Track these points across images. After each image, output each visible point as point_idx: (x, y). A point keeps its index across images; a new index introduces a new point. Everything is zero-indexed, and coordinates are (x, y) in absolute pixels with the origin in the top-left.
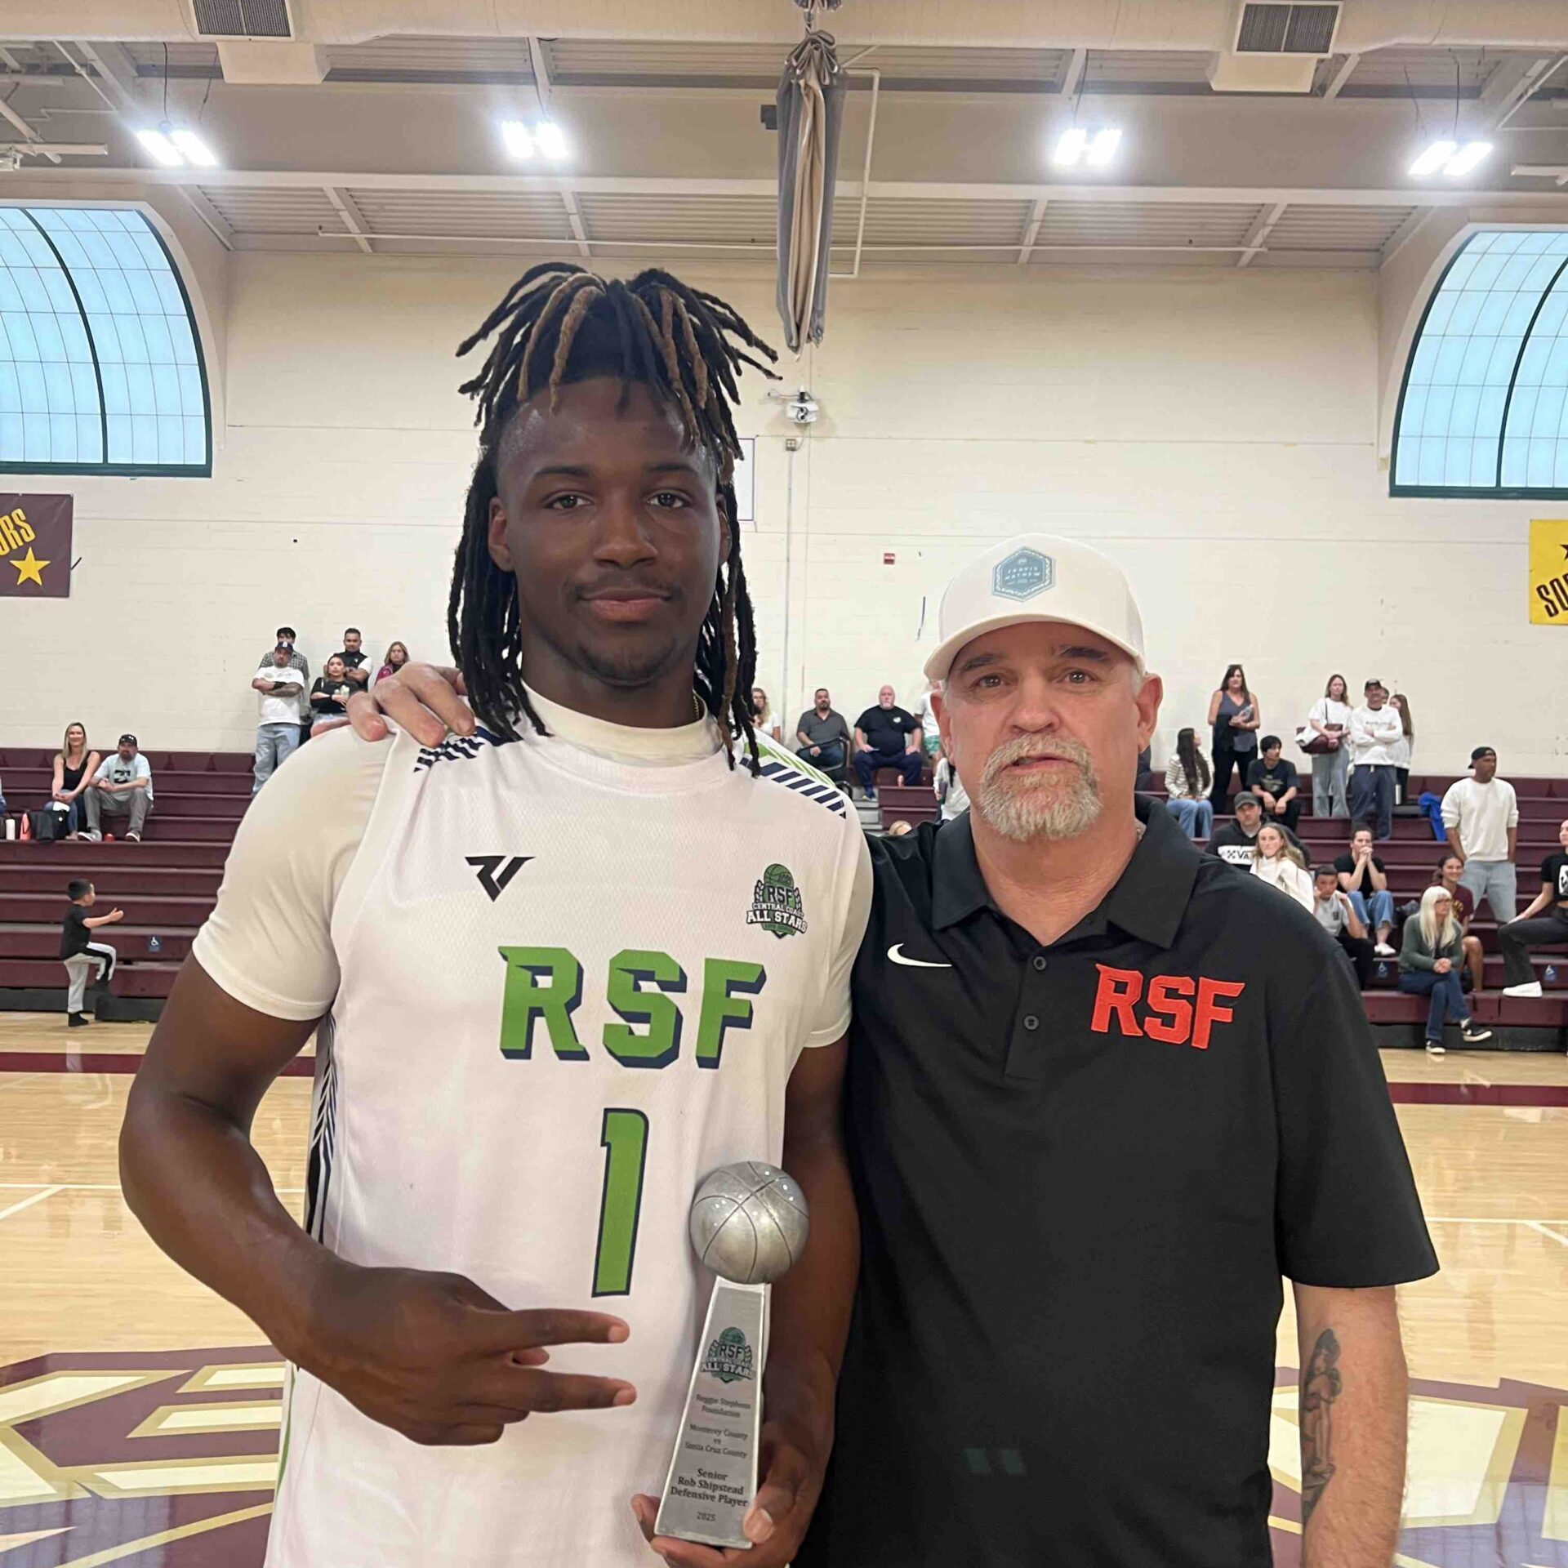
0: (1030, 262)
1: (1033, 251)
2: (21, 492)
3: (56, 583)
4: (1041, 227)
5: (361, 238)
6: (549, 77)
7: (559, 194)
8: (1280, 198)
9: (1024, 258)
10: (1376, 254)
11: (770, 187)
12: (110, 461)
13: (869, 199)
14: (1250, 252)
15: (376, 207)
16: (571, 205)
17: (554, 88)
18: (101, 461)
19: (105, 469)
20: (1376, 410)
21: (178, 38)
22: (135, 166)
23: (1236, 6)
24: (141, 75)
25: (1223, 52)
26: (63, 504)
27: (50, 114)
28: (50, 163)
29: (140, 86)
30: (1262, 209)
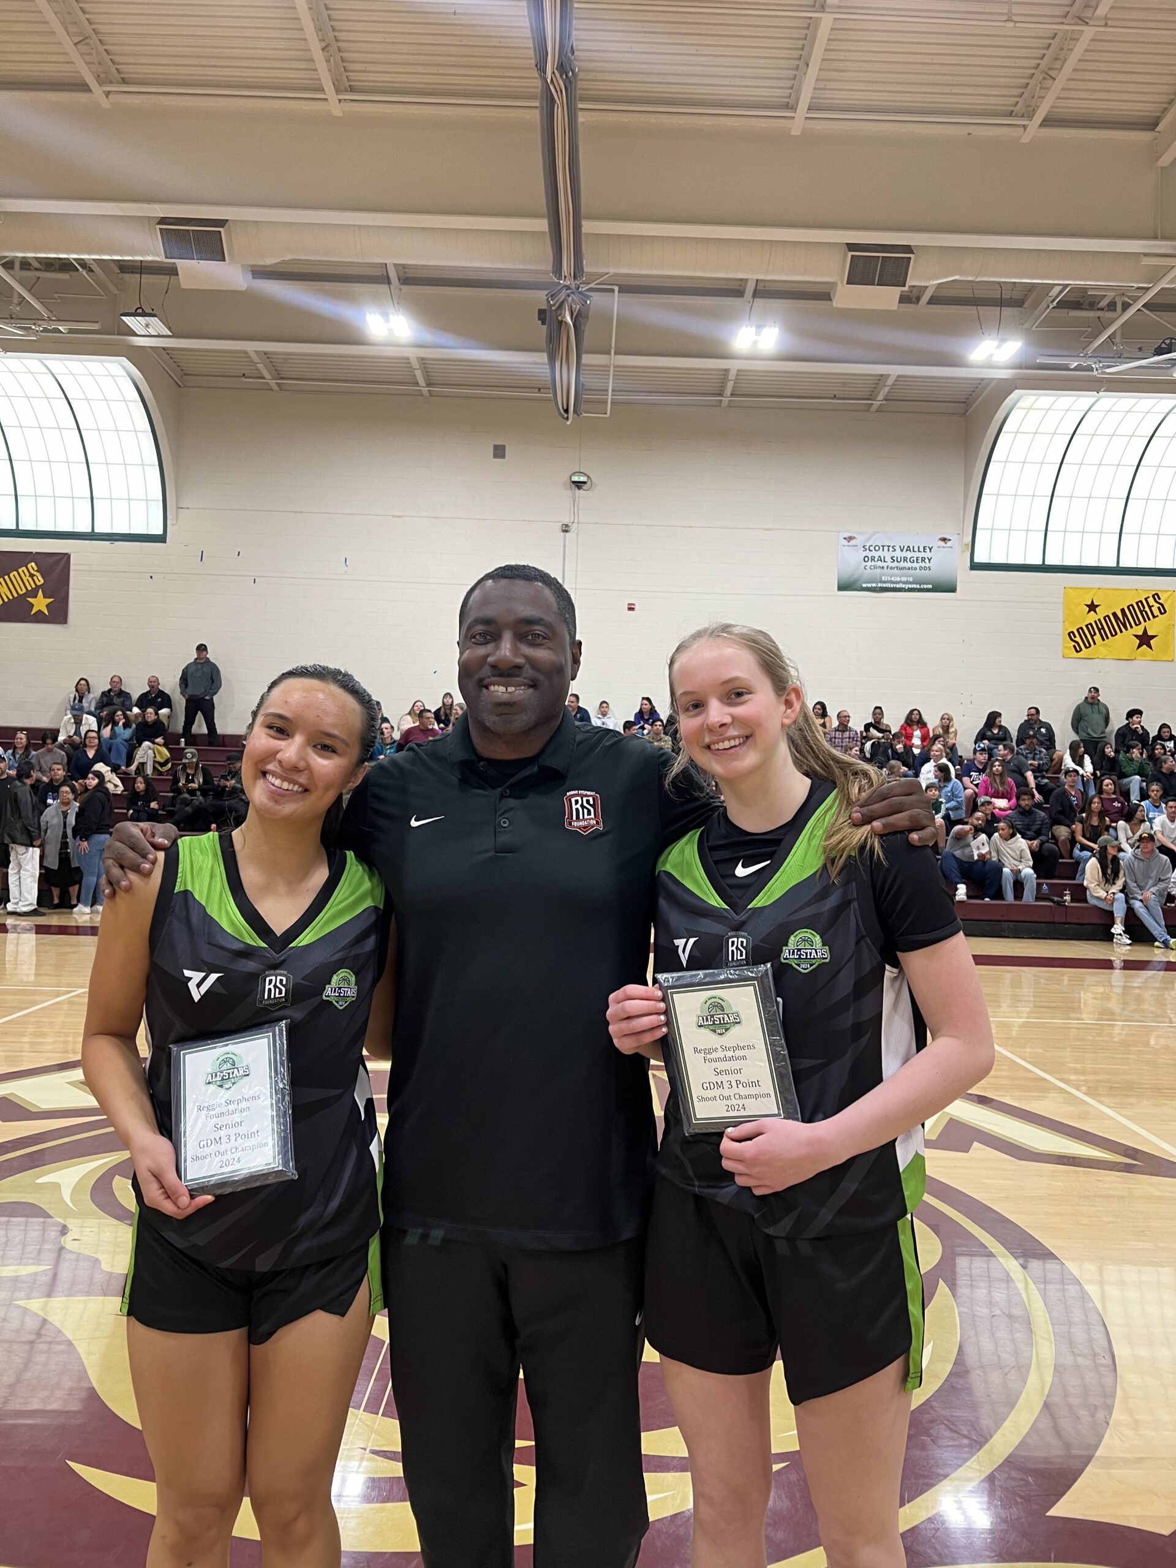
0: (728, 406)
1: (730, 401)
2: (34, 550)
3: (58, 614)
5: (273, 383)
7: (408, 358)
8: (895, 370)
9: (724, 404)
10: (963, 404)
12: (96, 530)
13: (615, 367)
14: (876, 404)
15: (283, 364)
16: (415, 364)
17: (403, 287)
20: (962, 511)
21: (150, 258)
22: (118, 334)
23: (845, 256)
24: (122, 272)
25: (839, 284)
26: (64, 560)
27: (60, 298)
28: (60, 332)
29: (122, 279)
30: (881, 378)
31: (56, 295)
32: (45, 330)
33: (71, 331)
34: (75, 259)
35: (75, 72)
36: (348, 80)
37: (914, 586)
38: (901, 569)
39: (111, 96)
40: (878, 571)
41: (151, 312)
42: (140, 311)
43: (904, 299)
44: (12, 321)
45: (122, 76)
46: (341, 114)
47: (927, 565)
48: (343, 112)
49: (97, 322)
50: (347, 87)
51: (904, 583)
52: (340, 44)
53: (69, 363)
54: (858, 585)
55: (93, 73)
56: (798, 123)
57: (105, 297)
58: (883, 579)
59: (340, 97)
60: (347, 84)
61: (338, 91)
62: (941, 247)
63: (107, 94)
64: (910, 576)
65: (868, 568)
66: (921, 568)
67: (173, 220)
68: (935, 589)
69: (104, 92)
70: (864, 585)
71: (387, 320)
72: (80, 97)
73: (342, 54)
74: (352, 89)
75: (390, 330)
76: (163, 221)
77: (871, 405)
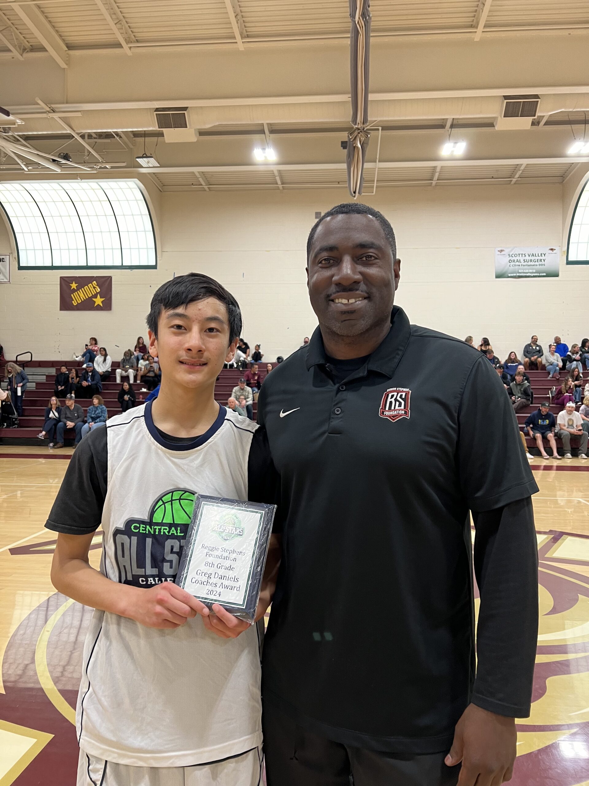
0: (436, 186)
1: (436, 183)
2: (95, 276)
3: (107, 306)
4: (440, 173)
5: (206, 187)
6: (269, 131)
7: (273, 171)
8: (524, 162)
9: (433, 185)
10: (561, 177)
11: (344, 166)
12: (124, 265)
13: (378, 168)
14: (514, 180)
15: (210, 176)
16: (276, 173)
17: (271, 135)
18: (121, 265)
19: (122, 267)
20: (561, 235)
21: (151, 129)
22: (134, 167)
23: (503, 102)
24: (135, 137)
25: (499, 118)
26: (109, 279)
27: (106, 151)
28: (107, 168)
29: (134, 140)
30: (518, 166)
31: (104, 150)
32: (101, 168)
33: (112, 168)
34: (113, 132)
35: (115, 38)
36: (246, 32)
37: (536, 274)
38: (529, 266)
39: (132, 49)
40: (517, 267)
41: (150, 155)
42: (145, 155)
43: (533, 124)
44: (85, 164)
45: (137, 38)
46: (243, 49)
47: (543, 263)
48: (244, 48)
49: (124, 162)
50: (246, 36)
51: (531, 273)
52: (243, 14)
53: (109, 183)
54: (506, 275)
55: (124, 38)
56: (478, 35)
57: (127, 150)
58: (520, 271)
59: (244, 41)
60: (245, 34)
61: (242, 38)
62: (554, 94)
63: (130, 48)
64: (532, 269)
65: (511, 266)
66: (540, 265)
67: (161, 109)
68: (547, 276)
69: (129, 47)
70: (509, 275)
71: (264, 153)
72: (117, 51)
73: (244, 19)
74: (248, 36)
75: (265, 157)
76: (157, 110)
77: (511, 180)
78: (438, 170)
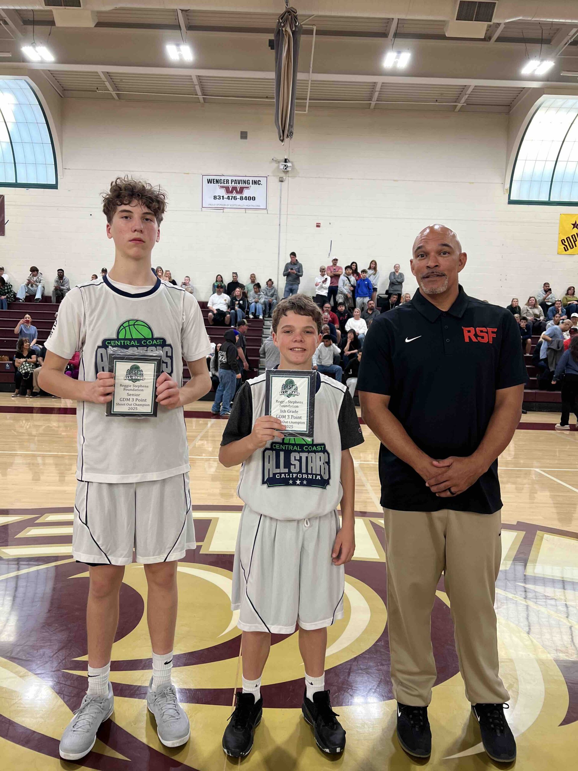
0: (375, 108)
1: (376, 103)
4: (379, 94)
5: (114, 93)
6: (186, 27)
8: (472, 83)
9: (372, 106)
10: (508, 107)
11: (272, 75)
12: (18, 182)
13: (312, 80)
14: (460, 105)
15: (119, 80)
16: (195, 81)
17: (188, 32)
18: (15, 182)
19: (16, 185)
20: (504, 171)
21: (37, 8)
22: (23, 61)
23: (456, 2)
24: (24, 24)
25: (451, 22)
26: (1, 198)
29: (24, 29)
30: (465, 87)
71: (179, 50)
75: (181, 56)
77: (456, 106)
78: (378, 88)
